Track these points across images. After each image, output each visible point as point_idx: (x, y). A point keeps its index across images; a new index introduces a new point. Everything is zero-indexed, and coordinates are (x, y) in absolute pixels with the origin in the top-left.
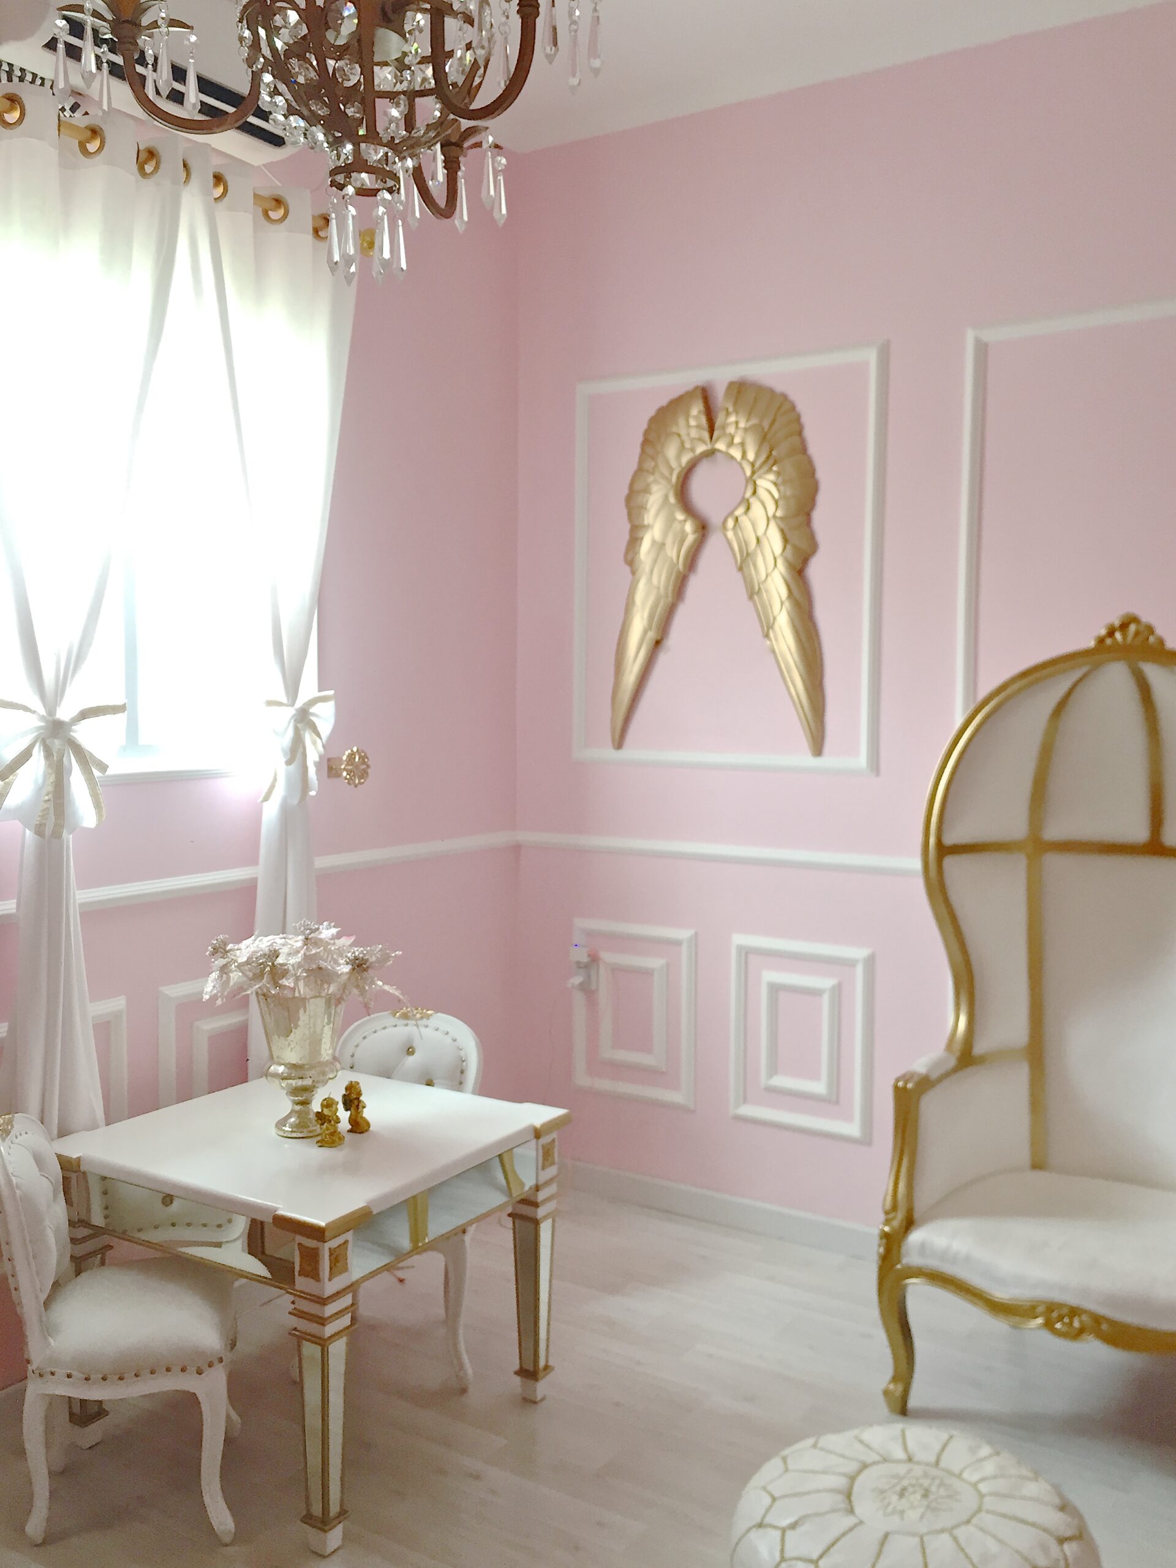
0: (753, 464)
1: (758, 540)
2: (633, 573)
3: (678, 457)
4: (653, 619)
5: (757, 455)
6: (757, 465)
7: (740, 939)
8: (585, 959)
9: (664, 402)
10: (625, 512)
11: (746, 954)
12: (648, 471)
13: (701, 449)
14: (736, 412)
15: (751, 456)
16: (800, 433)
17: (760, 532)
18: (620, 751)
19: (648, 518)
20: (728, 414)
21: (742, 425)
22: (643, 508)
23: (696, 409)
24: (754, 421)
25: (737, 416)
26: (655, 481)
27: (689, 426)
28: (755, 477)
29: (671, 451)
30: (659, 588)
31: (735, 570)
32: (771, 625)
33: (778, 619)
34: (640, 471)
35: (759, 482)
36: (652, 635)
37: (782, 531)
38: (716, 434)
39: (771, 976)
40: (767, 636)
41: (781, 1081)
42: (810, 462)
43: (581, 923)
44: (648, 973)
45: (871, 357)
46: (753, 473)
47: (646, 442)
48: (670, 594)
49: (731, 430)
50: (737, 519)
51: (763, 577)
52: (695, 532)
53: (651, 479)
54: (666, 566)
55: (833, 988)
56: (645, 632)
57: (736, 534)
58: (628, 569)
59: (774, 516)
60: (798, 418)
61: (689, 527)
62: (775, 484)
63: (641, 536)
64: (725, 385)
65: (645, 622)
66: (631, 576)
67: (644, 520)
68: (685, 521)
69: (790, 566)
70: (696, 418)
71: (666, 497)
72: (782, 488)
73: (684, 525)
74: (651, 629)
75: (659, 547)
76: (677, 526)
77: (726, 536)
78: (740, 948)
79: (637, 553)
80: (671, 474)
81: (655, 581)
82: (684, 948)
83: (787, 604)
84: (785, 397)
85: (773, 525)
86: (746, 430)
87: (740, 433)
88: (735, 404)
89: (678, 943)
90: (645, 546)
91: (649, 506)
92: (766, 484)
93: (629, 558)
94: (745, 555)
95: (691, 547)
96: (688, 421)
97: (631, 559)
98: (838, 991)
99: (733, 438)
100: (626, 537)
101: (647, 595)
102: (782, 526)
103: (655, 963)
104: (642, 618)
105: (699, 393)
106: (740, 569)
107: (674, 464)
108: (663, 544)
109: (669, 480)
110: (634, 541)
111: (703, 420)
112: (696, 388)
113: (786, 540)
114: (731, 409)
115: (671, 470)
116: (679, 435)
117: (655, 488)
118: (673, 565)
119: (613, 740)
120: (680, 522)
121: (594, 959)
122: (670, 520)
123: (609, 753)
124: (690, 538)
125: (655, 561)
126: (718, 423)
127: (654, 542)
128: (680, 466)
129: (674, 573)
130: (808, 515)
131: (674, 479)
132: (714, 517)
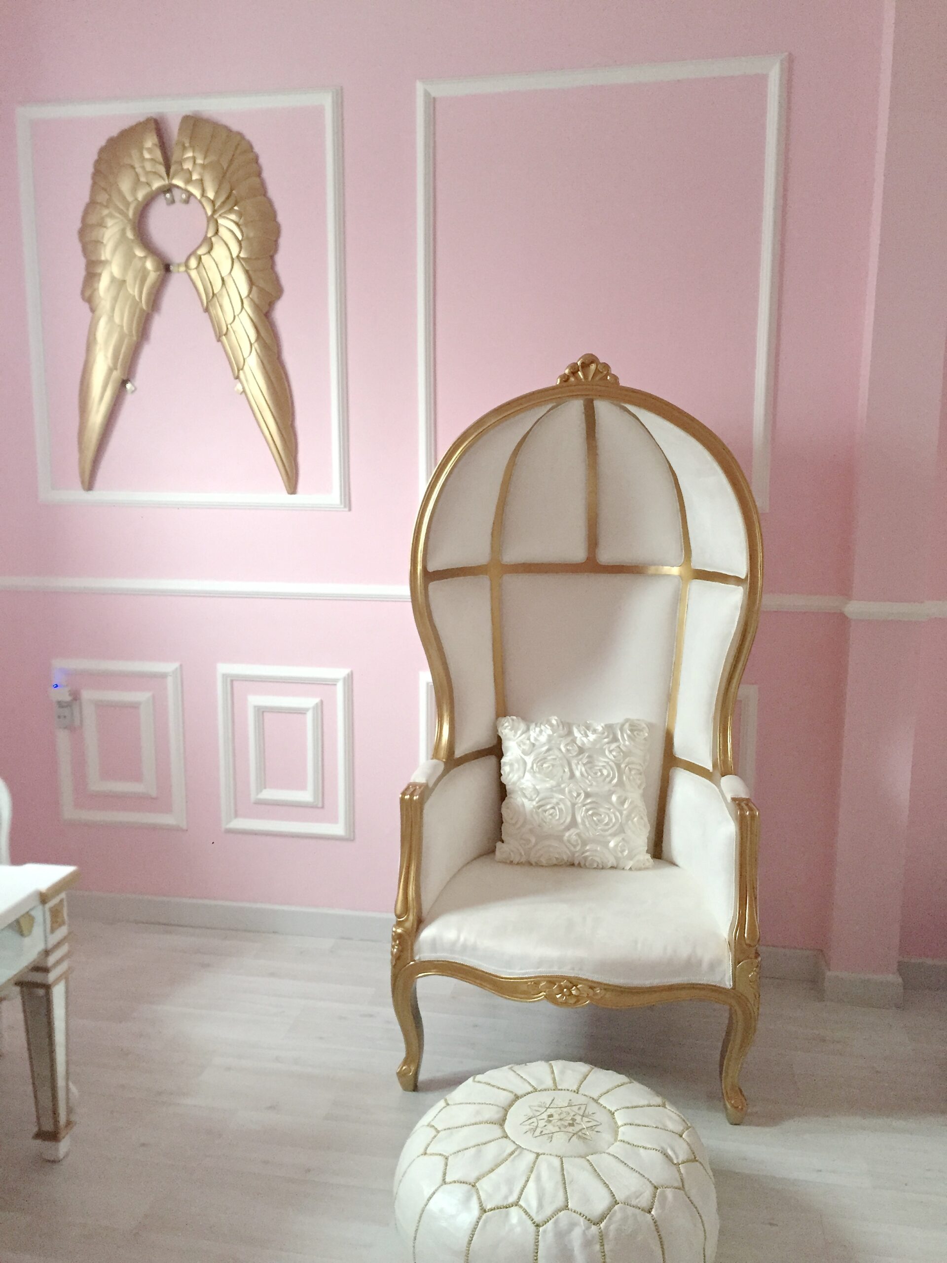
0: (213, 202)
1: (223, 280)
2: (93, 310)
3: (134, 190)
4: (118, 359)
5: (217, 193)
6: (218, 204)
7: (224, 668)
8: (67, 698)
9: (115, 132)
10: (78, 247)
11: (232, 681)
12: (101, 204)
13: (157, 184)
14: (193, 147)
15: (211, 194)
16: (259, 174)
17: (225, 272)
18: (90, 492)
19: (106, 253)
20: (184, 148)
21: (200, 161)
22: (98, 243)
23: (150, 141)
24: (212, 158)
25: (193, 152)
26: (111, 216)
27: (143, 159)
28: (216, 216)
29: (125, 185)
30: (122, 327)
31: (201, 310)
32: (241, 367)
33: (247, 361)
34: (92, 205)
35: (221, 221)
36: (117, 375)
37: (247, 272)
38: (172, 170)
39: (256, 700)
40: (237, 378)
41: (269, 794)
42: (270, 203)
43: (60, 664)
44: (134, 706)
45: (326, 101)
46: (214, 211)
47: (97, 173)
48: (134, 332)
49: (188, 166)
50: (200, 259)
51: (230, 319)
52: (156, 270)
53: (106, 212)
54: (129, 303)
55: (316, 707)
56: (111, 371)
57: (199, 273)
58: (86, 306)
59: (238, 257)
60: (256, 159)
61: (149, 265)
62: (237, 224)
63: (99, 271)
64: (179, 120)
65: (110, 362)
66: (90, 314)
67: (101, 256)
68: (145, 257)
69: (257, 307)
70: (150, 150)
71: (123, 231)
72: (244, 229)
73: (145, 262)
74: (116, 369)
75: (119, 284)
76: (137, 264)
77: (190, 276)
78: (225, 676)
79: (95, 290)
80: (128, 209)
81: (117, 320)
82: (170, 680)
83: (256, 345)
84: (241, 135)
85: (237, 266)
86: (203, 166)
87: (198, 169)
88: (192, 138)
89: (163, 676)
90: (104, 284)
91: (105, 242)
92: (228, 224)
93: (87, 294)
94: (211, 295)
95: (153, 286)
96: (142, 154)
97: (88, 296)
98: (320, 708)
99: (190, 173)
100: (82, 273)
101: (109, 334)
102: (247, 268)
103: (142, 696)
104: (106, 357)
105: (153, 126)
106: (207, 310)
107: (130, 198)
108: (124, 282)
109: (125, 215)
110: (91, 276)
111: (158, 154)
112: (148, 121)
113: (251, 282)
114: (187, 145)
115: (128, 204)
116: (133, 167)
117: (110, 222)
118: (135, 304)
119: (83, 482)
120: (141, 258)
121: (76, 696)
122: (129, 258)
123: (79, 495)
124: (152, 276)
125: (115, 299)
126: (175, 158)
127: (113, 279)
128: (136, 199)
129: (138, 311)
130: (272, 257)
131: (131, 213)
132: (176, 255)
